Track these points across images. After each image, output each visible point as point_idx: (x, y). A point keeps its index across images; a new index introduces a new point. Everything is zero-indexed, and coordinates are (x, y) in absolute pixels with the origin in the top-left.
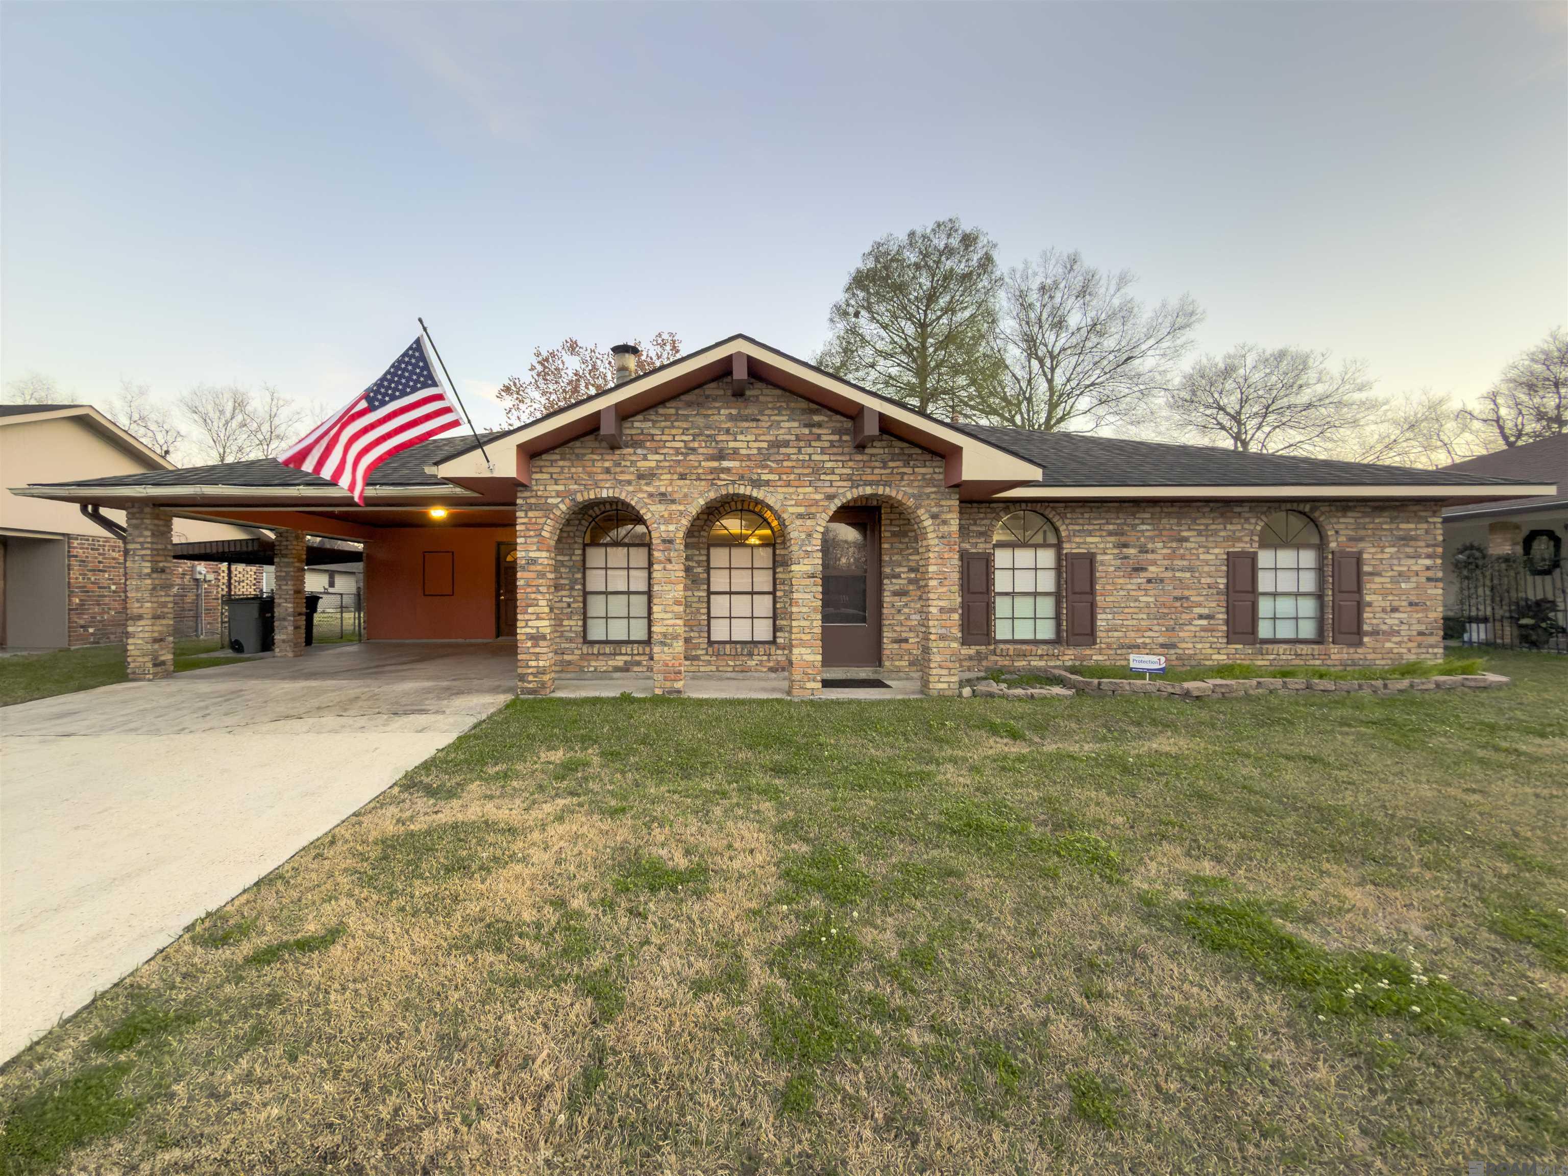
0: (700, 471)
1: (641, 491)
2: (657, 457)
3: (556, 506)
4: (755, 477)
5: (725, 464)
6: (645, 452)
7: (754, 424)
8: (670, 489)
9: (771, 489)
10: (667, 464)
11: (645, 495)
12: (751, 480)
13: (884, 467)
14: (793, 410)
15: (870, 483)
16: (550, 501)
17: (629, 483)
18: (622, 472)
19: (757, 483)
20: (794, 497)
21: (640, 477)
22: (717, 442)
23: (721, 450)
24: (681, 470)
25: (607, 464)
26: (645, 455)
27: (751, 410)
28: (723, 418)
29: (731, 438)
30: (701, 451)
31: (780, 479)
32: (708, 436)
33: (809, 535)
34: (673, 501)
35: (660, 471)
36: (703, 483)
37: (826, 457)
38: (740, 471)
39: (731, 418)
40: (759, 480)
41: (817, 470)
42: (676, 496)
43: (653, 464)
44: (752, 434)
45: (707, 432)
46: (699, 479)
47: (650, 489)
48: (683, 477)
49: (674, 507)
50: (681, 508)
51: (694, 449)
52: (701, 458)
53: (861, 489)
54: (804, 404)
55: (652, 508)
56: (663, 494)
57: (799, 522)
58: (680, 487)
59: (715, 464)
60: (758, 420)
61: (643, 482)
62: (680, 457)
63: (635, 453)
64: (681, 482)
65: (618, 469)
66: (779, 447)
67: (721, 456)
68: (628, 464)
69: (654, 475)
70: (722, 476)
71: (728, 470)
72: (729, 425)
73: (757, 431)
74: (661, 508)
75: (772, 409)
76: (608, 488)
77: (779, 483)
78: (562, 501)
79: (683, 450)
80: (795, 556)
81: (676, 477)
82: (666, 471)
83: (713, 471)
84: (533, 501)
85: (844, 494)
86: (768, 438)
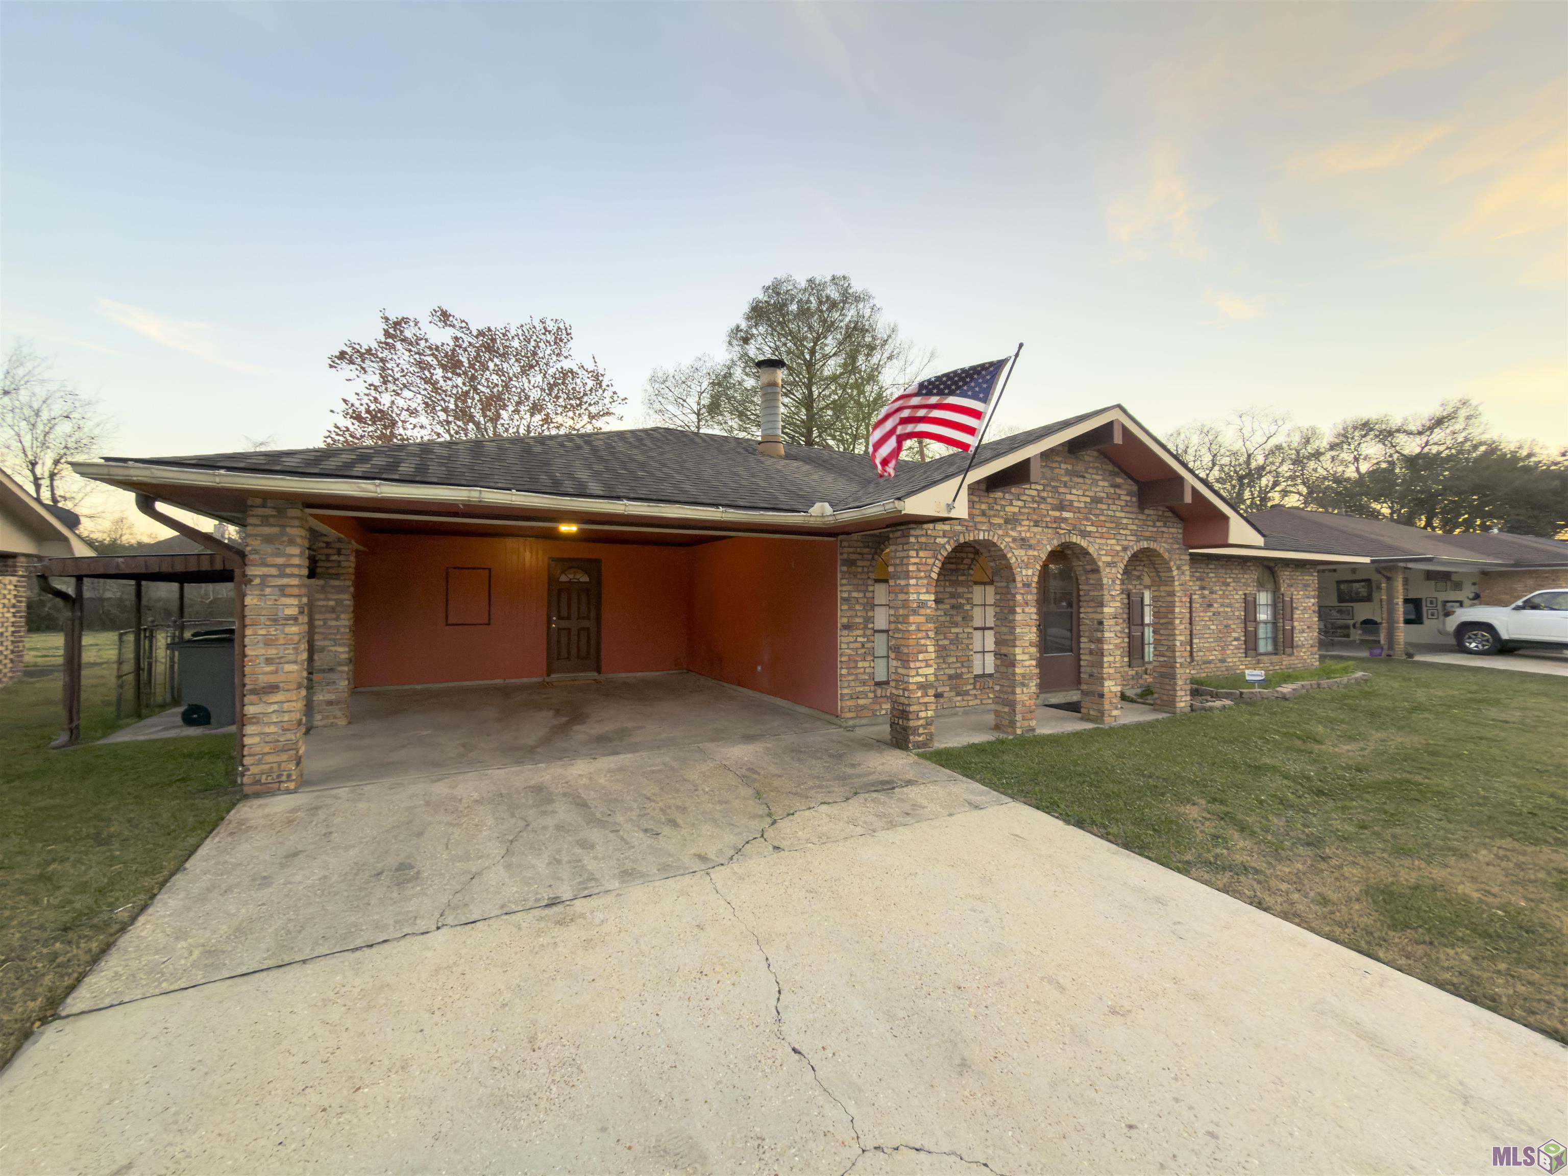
0: (1048, 519)
1: (1007, 535)
2: (1020, 503)
3: (943, 546)
4: (1083, 528)
5: (1066, 515)
6: (1011, 497)
7: (1080, 480)
8: (1028, 535)
9: (1092, 540)
10: (1026, 510)
11: (1010, 540)
12: (1081, 531)
13: (1154, 526)
14: (1105, 470)
15: (1147, 539)
16: (938, 540)
17: (1000, 526)
18: (995, 516)
19: (1084, 534)
20: (1105, 547)
21: (1007, 521)
22: (1060, 493)
23: (1061, 501)
24: (1035, 517)
25: (984, 507)
26: (1011, 500)
27: (1080, 467)
28: (1063, 472)
29: (1067, 491)
30: (1049, 500)
31: (1097, 532)
32: (1054, 487)
33: (1114, 581)
34: (1031, 547)
35: (1021, 517)
36: (1050, 531)
37: (1123, 515)
38: (1074, 522)
39: (1067, 473)
40: (1085, 531)
41: (1118, 526)
42: (1033, 542)
43: (1016, 510)
44: (1081, 489)
45: (1053, 484)
46: (1047, 527)
47: (1014, 534)
48: (1036, 525)
49: (1031, 552)
50: (1036, 553)
51: (1044, 498)
52: (1049, 507)
53: (1141, 543)
54: (1110, 467)
55: (1016, 552)
56: (1023, 539)
57: (1108, 570)
58: (1035, 534)
59: (1057, 514)
60: (1084, 477)
61: (1010, 526)
62: (1035, 505)
63: (1004, 498)
64: (1036, 529)
65: (992, 513)
66: (1097, 503)
67: (1061, 507)
68: (999, 508)
69: (1017, 520)
70: (1063, 525)
71: (1065, 520)
72: (1066, 479)
73: (1085, 487)
74: (1022, 552)
75: (1093, 468)
76: (984, 531)
77: (1097, 535)
78: (948, 542)
79: (1037, 498)
80: (1107, 598)
81: (1032, 524)
82: (1025, 517)
83: (1056, 520)
84: (923, 539)
85: (1132, 546)
86: (1092, 494)
